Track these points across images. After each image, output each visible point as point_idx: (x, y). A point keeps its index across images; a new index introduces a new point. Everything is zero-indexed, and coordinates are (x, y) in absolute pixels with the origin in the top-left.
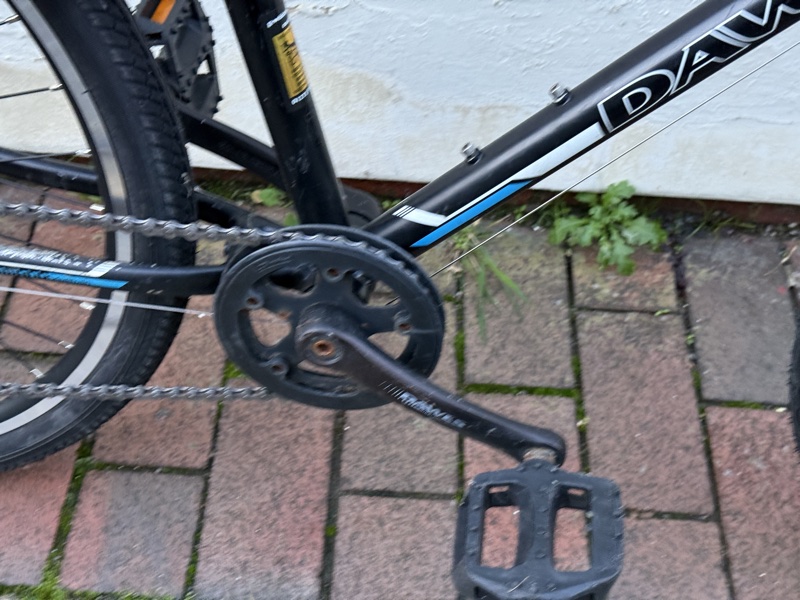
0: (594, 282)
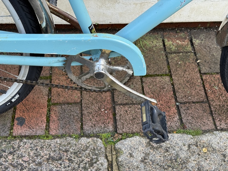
0: (170, 46)
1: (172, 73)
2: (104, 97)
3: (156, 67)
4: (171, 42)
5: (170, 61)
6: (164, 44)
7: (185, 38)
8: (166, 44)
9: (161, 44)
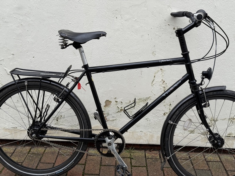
1: (148, 166)
2: (111, 173)
3: (140, 164)
4: (149, 155)
5: (147, 161)
6: (145, 155)
7: (157, 153)
8: (146, 155)
9: (144, 155)
